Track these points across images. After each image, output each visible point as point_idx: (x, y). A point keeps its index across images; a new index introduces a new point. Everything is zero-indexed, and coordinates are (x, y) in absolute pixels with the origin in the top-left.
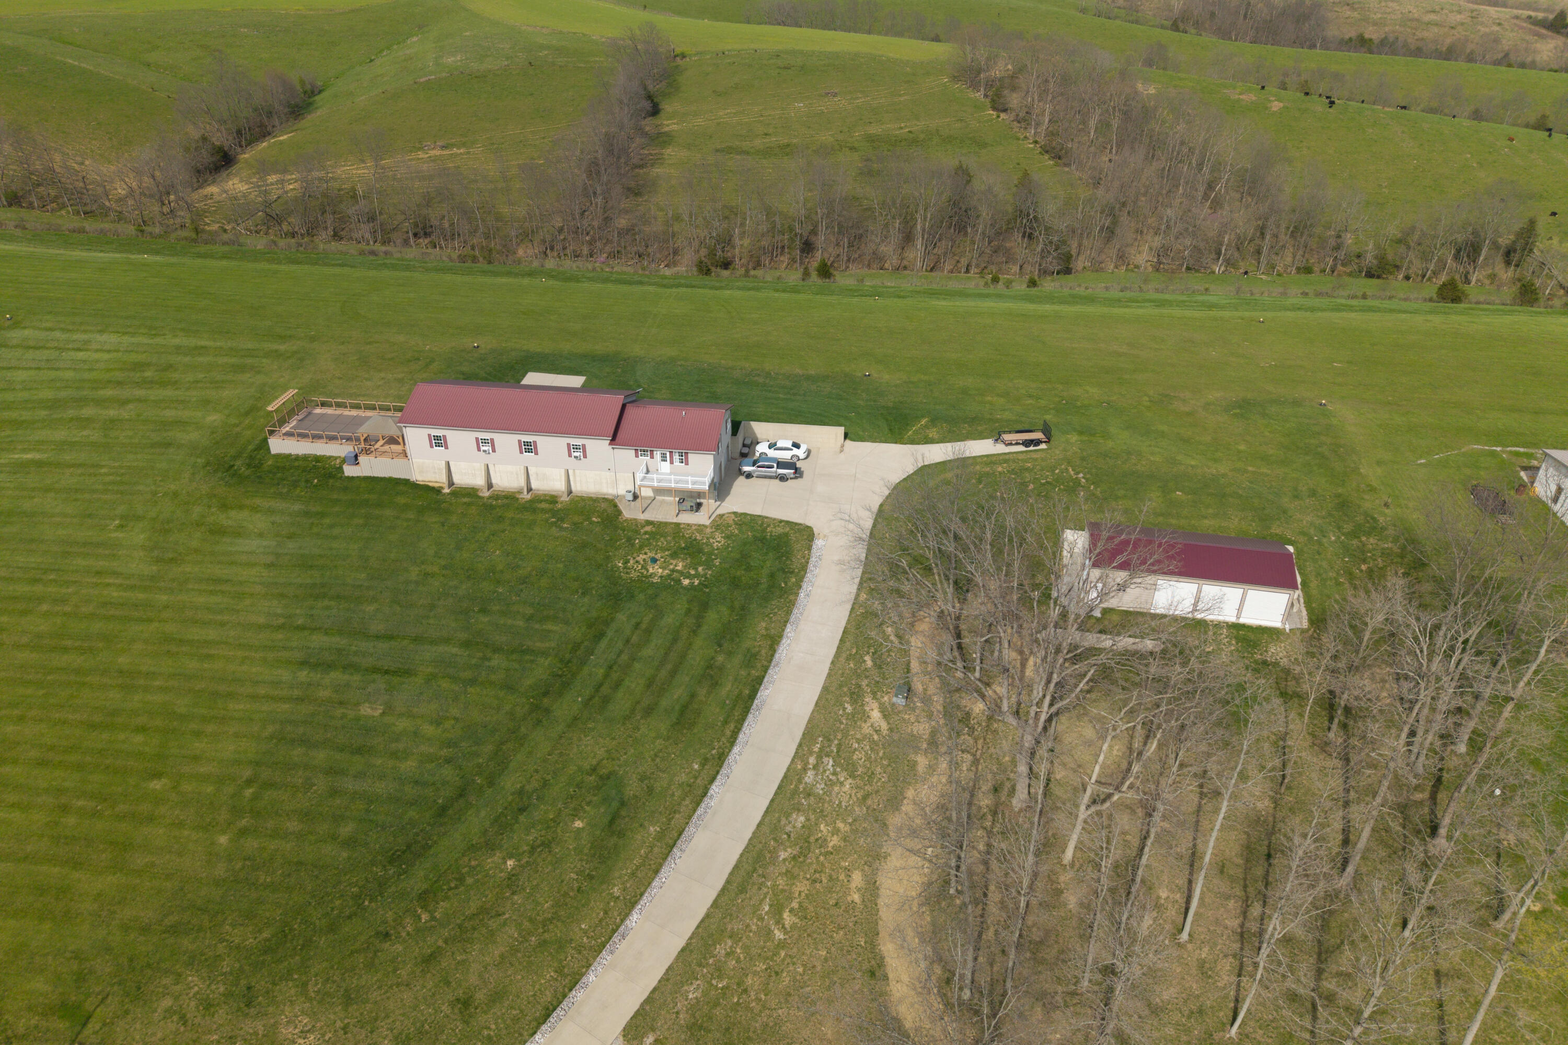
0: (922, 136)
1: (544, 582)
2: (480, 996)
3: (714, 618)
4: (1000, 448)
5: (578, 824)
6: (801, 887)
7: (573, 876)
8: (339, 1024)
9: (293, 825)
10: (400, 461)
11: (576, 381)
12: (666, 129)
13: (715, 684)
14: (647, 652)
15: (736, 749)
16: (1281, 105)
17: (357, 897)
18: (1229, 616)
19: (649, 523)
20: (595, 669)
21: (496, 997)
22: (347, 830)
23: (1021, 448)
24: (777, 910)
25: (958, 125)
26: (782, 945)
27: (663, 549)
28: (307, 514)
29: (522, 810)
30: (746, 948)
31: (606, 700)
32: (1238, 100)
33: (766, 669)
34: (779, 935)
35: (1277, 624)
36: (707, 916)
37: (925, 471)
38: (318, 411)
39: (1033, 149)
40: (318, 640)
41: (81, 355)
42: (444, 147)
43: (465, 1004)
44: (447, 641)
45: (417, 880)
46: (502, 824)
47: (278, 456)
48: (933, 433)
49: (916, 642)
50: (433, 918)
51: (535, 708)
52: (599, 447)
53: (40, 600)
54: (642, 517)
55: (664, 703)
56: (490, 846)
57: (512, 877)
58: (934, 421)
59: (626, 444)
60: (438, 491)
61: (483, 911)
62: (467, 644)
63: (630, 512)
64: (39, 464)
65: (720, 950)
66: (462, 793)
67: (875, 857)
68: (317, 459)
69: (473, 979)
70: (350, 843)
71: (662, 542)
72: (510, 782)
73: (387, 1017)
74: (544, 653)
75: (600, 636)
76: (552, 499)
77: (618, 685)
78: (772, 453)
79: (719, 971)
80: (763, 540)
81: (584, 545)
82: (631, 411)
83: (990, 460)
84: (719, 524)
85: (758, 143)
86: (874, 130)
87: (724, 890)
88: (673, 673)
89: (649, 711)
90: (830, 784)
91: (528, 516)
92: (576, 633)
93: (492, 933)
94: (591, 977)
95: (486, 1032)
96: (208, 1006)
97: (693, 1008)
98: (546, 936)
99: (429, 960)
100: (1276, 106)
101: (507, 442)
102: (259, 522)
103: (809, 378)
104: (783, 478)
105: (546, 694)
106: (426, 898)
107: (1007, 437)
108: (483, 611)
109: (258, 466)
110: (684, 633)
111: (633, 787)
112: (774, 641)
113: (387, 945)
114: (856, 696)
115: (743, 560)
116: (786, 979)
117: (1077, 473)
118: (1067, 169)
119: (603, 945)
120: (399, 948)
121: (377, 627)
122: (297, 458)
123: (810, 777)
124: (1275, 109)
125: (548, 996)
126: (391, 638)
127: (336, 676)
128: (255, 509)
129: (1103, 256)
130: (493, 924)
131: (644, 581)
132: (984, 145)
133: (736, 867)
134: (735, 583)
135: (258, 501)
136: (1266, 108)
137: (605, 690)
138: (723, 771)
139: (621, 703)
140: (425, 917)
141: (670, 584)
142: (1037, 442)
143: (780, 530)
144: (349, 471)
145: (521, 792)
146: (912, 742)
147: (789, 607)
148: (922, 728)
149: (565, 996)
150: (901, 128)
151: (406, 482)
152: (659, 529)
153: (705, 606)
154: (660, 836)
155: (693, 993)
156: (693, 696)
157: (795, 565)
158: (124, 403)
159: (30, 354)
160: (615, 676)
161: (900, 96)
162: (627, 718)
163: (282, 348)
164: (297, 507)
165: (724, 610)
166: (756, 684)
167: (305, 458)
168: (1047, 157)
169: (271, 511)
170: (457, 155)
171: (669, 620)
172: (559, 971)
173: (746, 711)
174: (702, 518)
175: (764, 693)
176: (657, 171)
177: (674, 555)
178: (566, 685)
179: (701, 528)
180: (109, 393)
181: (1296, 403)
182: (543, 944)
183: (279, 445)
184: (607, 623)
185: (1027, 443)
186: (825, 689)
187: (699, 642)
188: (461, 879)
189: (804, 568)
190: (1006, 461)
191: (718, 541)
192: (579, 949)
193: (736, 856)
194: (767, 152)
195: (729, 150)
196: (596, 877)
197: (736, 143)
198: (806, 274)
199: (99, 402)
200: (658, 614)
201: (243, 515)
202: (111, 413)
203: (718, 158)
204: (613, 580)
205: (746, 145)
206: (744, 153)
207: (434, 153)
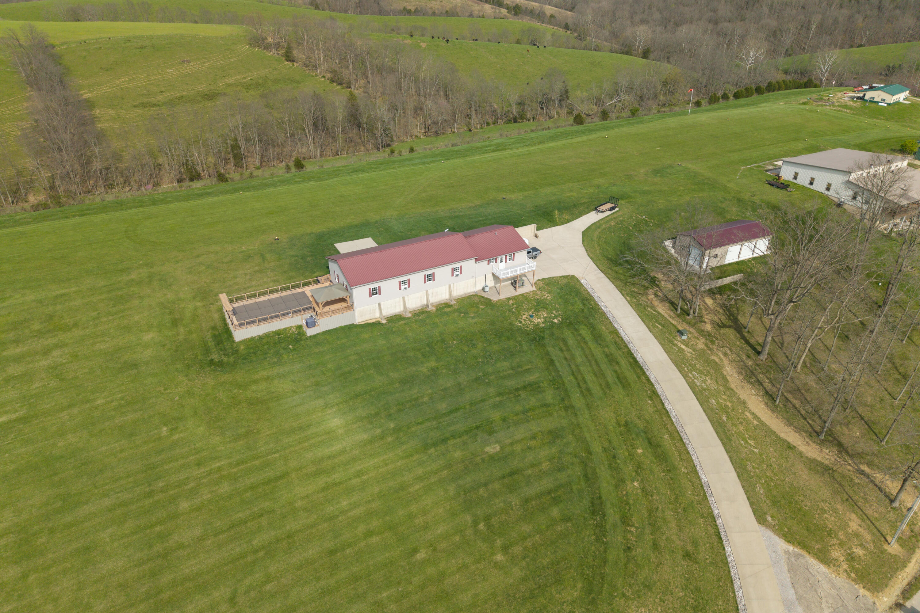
0: (260, 81)
2: (690, 548)
3: (585, 333)
4: (601, 216)
5: (640, 451)
6: (741, 428)
7: (662, 474)
8: (657, 600)
9: (526, 528)
10: (348, 313)
11: (370, 242)
13: (617, 363)
14: (578, 360)
15: (657, 386)
16: (425, 44)
17: (597, 540)
18: (751, 255)
19: (508, 299)
20: (568, 379)
21: (695, 543)
23: (610, 212)
24: (745, 441)
26: (760, 454)
27: (529, 309)
28: (310, 367)
29: (614, 458)
30: (754, 462)
31: (588, 390)
32: (404, 44)
33: (627, 347)
34: (756, 450)
36: (730, 457)
38: (236, 305)
39: (324, 81)
40: (417, 431)
43: (688, 556)
44: (488, 396)
45: (613, 515)
46: (615, 469)
47: (244, 341)
48: (566, 217)
49: (662, 312)
50: (637, 528)
51: (566, 408)
54: (502, 297)
55: (609, 380)
56: (622, 482)
57: (643, 489)
58: (559, 211)
59: (483, 258)
60: (379, 323)
61: (650, 511)
62: (499, 393)
63: (493, 298)
64: (23, 420)
65: (750, 468)
66: (584, 464)
67: (743, 404)
68: (278, 333)
69: (679, 543)
70: (565, 518)
71: (525, 306)
72: (596, 448)
73: (670, 583)
74: (539, 381)
75: (552, 361)
76: (447, 305)
77: (585, 382)
80: (563, 288)
81: (492, 322)
83: (603, 221)
84: (539, 288)
85: (160, 98)
86: (229, 81)
87: (723, 444)
88: (598, 365)
89: (608, 387)
90: (705, 382)
92: (540, 365)
93: (663, 519)
94: (716, 512)
95: (708, 561)
98: (682, 506)
99: (655, 546)
101: (417, 278)
102: (282, 385)
103: (480, 207)
104: (535, 257)
105: (563, 400)
106: (625, 521)
107: (599, 209)
108: (486, 374)
109: (236, 352)
110: (583, 344)
111: (640, 424)
113: (634, 552)
114: (672, 342)
115: (566, 301)
116: (775, 466)
119: (705, 495)
120: (639, 550)
121: (443, 408)
122: (261, 338)
123: (697, 382)
124: (424, 47)
125: (712, 531)
126: (457, 410)
128: (268, 379)
130: (659, 514)
131: (538, 328)
132: (297, 82)
133: (717, 433)
134: (575, 314)
135: (265, 373)
136: (420, 47)
137: (582, 386)
138: (663, 398)
139: (595, 389)
140: (633, 529)
141: (551, 324)
142: (613, 208)
143: (564, 281)
144: (310, 332)
145: (605, 450)
146: (703, 351)
148: (701, 345)
149: (716, 525)
150: (245, 78)
151: (354, 326)
152: (516, 300)
153: (575, 328)
154: (670, 438)
155: (761, 490)
156: (616, 372)
158: (46, 352)
160: (579, 377)
162: (604, 394)
163: (134, 276)
164: (297, 366)
165: (584, 327)
167: (267, 335)
169: (282, 375)
171: (571, 341)
172: (703, 517)
174: (529, 288)
175: (639, 358)
177: (537, 310)
178: (566, 391)
179: (534, 293)
182: (684, 510)
183: (241, 334)
184: (548, 355)
185: (610, 209)
187: (592, 347)
188: (628, 504)
189: (591, 296)
191: (549, 297)
192: (699, 502)
193: (712, 429)
194: (171, 103)
195: (143, 105)
196: (671, 469)
197: (145, 100)
198: (288, 168)
199: (18, 359)
200: (564, 341)
201: (263, 385)
202: (45, 363)
203: (139, 111)
204: (525, 333)
205: (152, 100)
206: (155, 105)
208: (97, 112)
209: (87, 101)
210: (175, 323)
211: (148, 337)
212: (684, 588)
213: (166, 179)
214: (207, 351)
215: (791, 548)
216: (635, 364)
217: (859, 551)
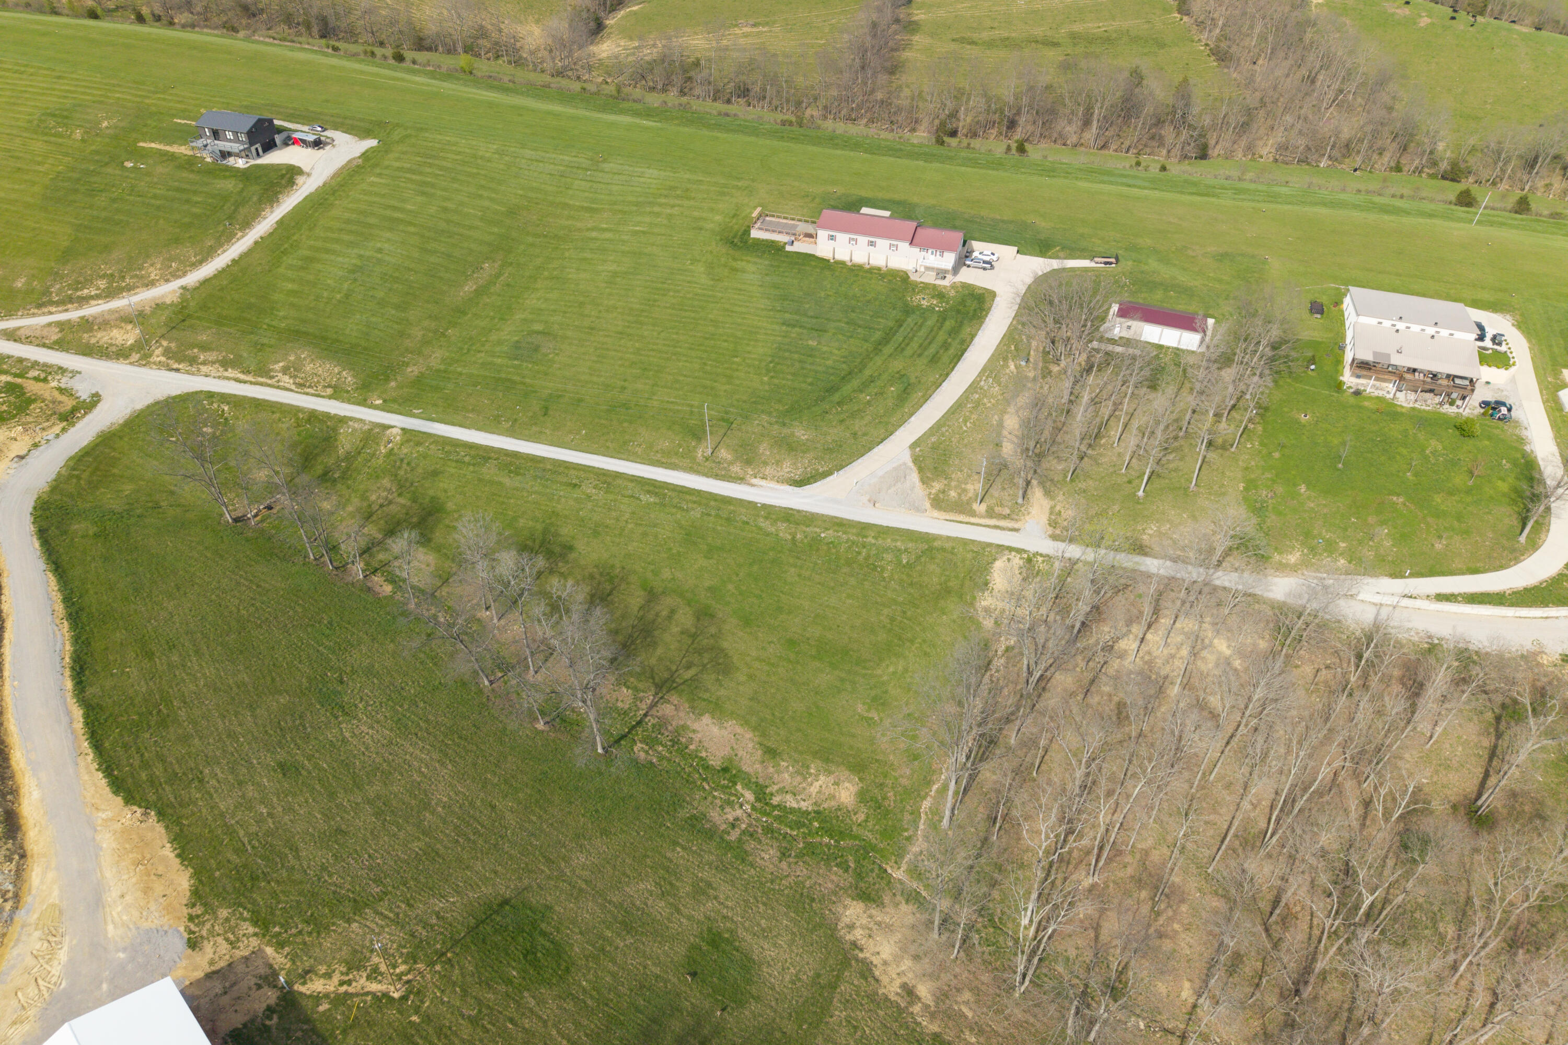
0: (1114, 35)
1: (877, 303)
2: (861, 433)
3: (949, 324)
4: (1093, 265)
5: (893, 389)
6: (974, 416)
7: (891, 404)
8: (814, 434)
9: (789, 377)
10: (813, 246)
11: (887, 214)
12: (915, 18)
13: (947, 349)
14: (920, 334)
15: (954, 371)
16: (1429, 21)
17: (815, 400)
18: (1174, 344)
19: (922, 282)
20: (899, 337)
21: (865, 434)
22: (810, 380)
23: (1102, 265)
24: (965, 422)
25: (1146, 26)
26: (966, 431)
27: (928, 294)
28: (772, 266)
29: (872, 382)
30: (953, 430)
31: (903, 350)
32: (1393, 14)
33: (968, 345)
34: (965, 428)
35: (1194, 349)
36: (940, 419)
37: (1054, 272)
38: (771, 219)
39: (1203, 51)
40: (787, 316)
41: (642, 180)
42: (754, 25)
43: (855, 435)
44: (839, 321)
45: (836, 397)
46: (865, 385)
47: (755, 238)
48: (1061, 254)
49: (1034, 344)
50: (843, 410)
51: (875, 349)
52: (904, 246)
53: (669, 290)
54: (919, 280)
55: (926, 353)
56: (861, 391)
57: (869, 402)
58: (1063, 248)
59: (916, 245)
60: (828, 261)
61: (859, 410)
62: (847, 323)
63: (913, 277)
64: (644, 233)
65: (944, 429)
66: (850, 373)
67: (1004, 412)
68: (773, 242)
69: (857, 428)
70: (811, 384)
71: (928, 291)
72: (867, 372)
73: (828, 435)
74: (879, 329)
75: (901, 326)
76: (879, 269)
77: (908, 345)
78: (980, 257)
79: (943, 435)
80: (972, 295)
81: (893, 290)
82: (920, 230)
83: (1086, 270)
84: (953, 286)
85: (985, 35)
86: (1077, 28)
87: (946, 413)
88: (930, 343)
89: (920, 355)
90: (990, 387)
91: (869, 275)
92: (891, 324)
93: (863, 417)
94: (898, 432)
96: (770, 424)
97: (933, 443)
98: (882, 419)
99: (842, 421)
100: (1424, 21)
101: (863, 240)
102: (751, 268)
103: (1003, 221)
104: (985, 269)
105: (880, 344)
106: (839, 404)
107: (1096, 259)
108: (853, 311)
109: (746, 242)
110: (936, 329)
111: (913, 380)
112: (973, 337)
113: (828, 415)
114: (1005, 359)
115: (963, 302)
116: (966, 441)
117: (1126, 279)
118: (1226, 70)
119: (901, 424)
120: (831, 416)
121: (811, 313)
122: (764, 240)
123: (982, 383)
124: (1422, 25)
125: (882, 436)
126: (817, 317)
127: (797, 329)
128: (748, 262)
129: (1236, 146)
130: (863, 414)
131: (919, 307)
132: (1162, 45)
133: (952, 407)
134: (958, 312)
135: (749, 258)
136: (1415, 23)
137: (903, 345)
138: (948, 378)
139: (909, 351)
140: (840, 409)
141: (931, 309)
142: (1111, 263)
143: (981, 291)
144: (788, 248)
145: (872, 376)
146: (1026, 377)
147: (982, 323)
148: (1031, 374)
151: (813, 256)
152: (926, 286)
153: (945, 319)
154: (923, 396)
155: (933, 439)
156: (938, 352)
157: (986, 307)
158: (673, 206)
159: (616, 177)
160: (907, 341)
162: (911, 356)
163: (740, 184)
164: (767, 262)
165: (953, 322)
166: (963, 352)
167: (767, 241)
168: (1213, 58)
169: (755, 263)
170: (762, 32)
171: (930, 323)
172: (886, 429)
173: (959, 360)
174: (946, 282)
175: (966, 355)
176: (907, 54)
177: (933, 297)
178: (888, 342)
179: (945, 287)
180: (663, 200)
181: (1253, 257)
182: (880, 421)
183: (755, 234)
184: (904, 321)
185: (1106, 263)
186: (993, 355)
187: (941, 333)
188: (851, 400)
189: (990, 309)
190: (1093, 271)
191: (952, 293)
192: (893, 424)
193: (952, 404)
194: (990, 44)
195: (962, 40)
196: (899, 405)
197: (968, 34)
198: (1009, 148)
199: (660, 205)
200: (925, 320)
201: (744, 263)
202: (668, 211)
203: (954, 46)
204: (906, 305)
205: (975, 36)
206: (973, 43)
207: (746, 30)
208: (916, 38)
209: (915, 23)
210: (735, 216)
211: (718, 218)
212: (834, 442)
213: (923, 128)
214: (735, 237)
215: (911, 464)
216: (958, 357)
217: (953, 494)
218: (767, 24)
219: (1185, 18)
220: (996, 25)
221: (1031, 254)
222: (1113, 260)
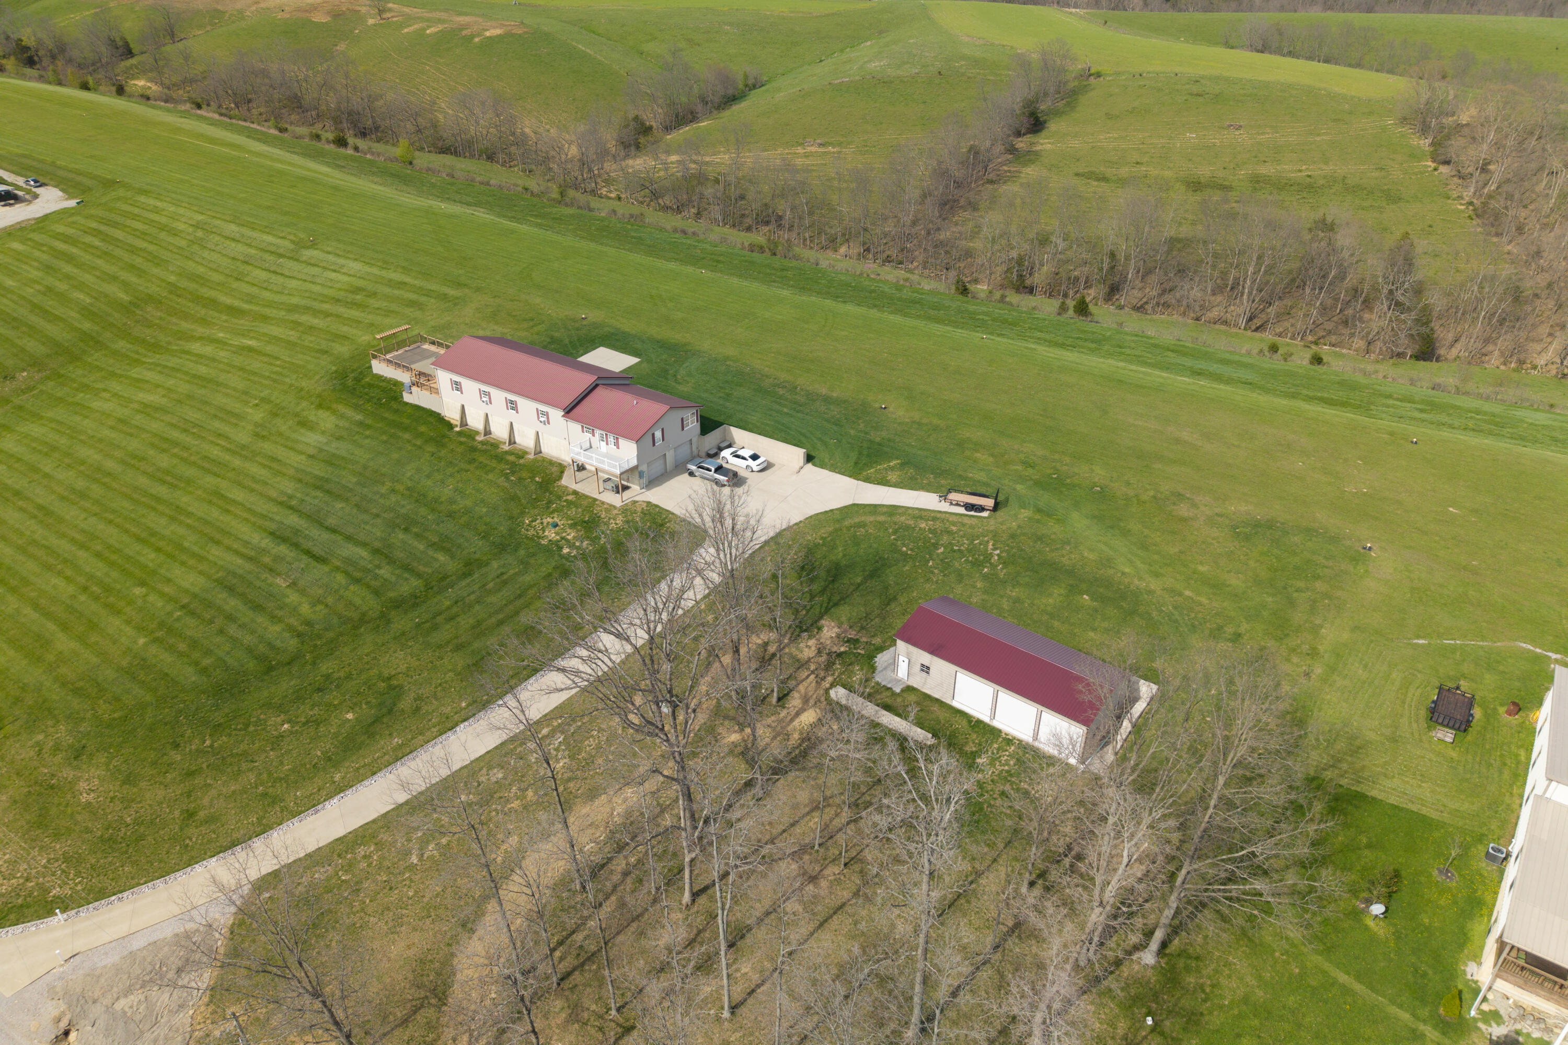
0: (1322, 182)
1: (463, 520)
2: (202, 814)
5: (350, 716)
7: (319, 753)
8: (111, 794)
9: (182, 647)
10: (435, 397)
12: (1038, 148)
13: (527, 644)
14: (492, 599)
17: (179, 711)
19: (575, 493)
20: (445, 599)
21: (211, 820)
22: (206, 662)
23: (962, 510)
24: (426, 839)
25: (1376, 174)
26: (411, 868)
27: (569, 518)
28: (361, 424)
29: (319, 690)
30: (382, 858)
31: (435, 627)
34: (414, 859)
36: (374, 821)
37: (848, 509)
38: (426, 346)
39: (1463, 211)
40: (293, 520)
42: (821, 145)
43: (190, 815)
44: (364, 545)
46: (299, 697)
47: (375, 376)
48: (893, 477)
50: (211, 746)
51: (383, 616)
52: (558, 417)
53: (178, 444)
54: (574, 487)
55: (476, 645)
56: (280, 708)
57: (280, 737)
58: (906, 464)
59: (577, 420)
61: (245, 754)
62: (375, 552)
63: (569, 480)
64: (251, 350)
65: (361, 851)
66: (291, 662)
69: (206, 802)
70: (204, 671)
71: (572, 512)
72: (325, 667)
73: (140, 802)
74: (419, 576)
75: (468, 575)
76: (523, 455)
77: (452, 618)
78: (728, 460)
79: (349, 867)
81: (514, 499)
82: (599, 391)
83: (921, 514)
84: (629, 509)
86: (1266, 170)
88: (501, 623)
89: (459, 648)
91: (495, 464)
92: (453, 567)
93: (240, 772)
95: (187, 841)
96: (57, 749)
97: (312, 886)
98: (271, 790)
101: (502, 397)
102: (329, 423)
103: (826, 399)
104: (717, 483)
105: (397, 608)
106: (217, 730)
107: (953, 496)
108: (406, 530)
109: (360, 380)
110: (532, 592)
111: (406, 703)
113: (173, 753)
115: (625, 542)
116: (395, 896)
117: (996, 549)
119: (300, 813)
120: (179, 757)
121: (331, 521)
122: (384, 380)
125: (240, 834)
126: (335, 531)
127: (283, 549)
128: (334, 412)
130: (244, 766)
131: (535, 540)
135: (341, 407)
137: (440, 619)
138: (479, 715)
139: (444, 634)
140: (208, 743)
141: (553, 549)
142: (982, 509)
144: (406, 397)
145: (327, 677)
149: (250, 839)
150: (1300, 171)
151: (438, 416)
152: (579, 501)
153: (567, 574)
154: (400, 746)
155: (320, 876)
158: (328, 316)
159: (307, 269)
160: (455, 610)
161: (1319, 135)
162: (440, 647)
163: (452, 293)
164: (359, 417)
165: (579, 583)
168: (1476, 222)
169: (342, 416)
170: (829, 153)
171: (528, 578)
172: (260, 820)
174: (615, 500)
176: (1006, 189)
177: (573, 526)
178: (415, 606)
179: (611, 508)
180: (326, 307)
182: (265, 795)
183: (378, 367)
184: (481, 566)
185: (970, 507)
188: (247, 726)
190: (934, 519)
191: (617, 523)
192: (284, 809)
194: (1128, 182)
195: (1089, 175)
196: (332, 762)
197: (1101, 169)
199: (316, 312)
201: (325, 415)
202: (315, 322)
203: (1075, 182)
204: (513, 532)
205: (1109, 172)
206: (1104, 179)
207: (813, 149)
208: (1028, 170)
209: (1036, 153)
212: (138, 822)
215: (221, 935)
218: (840, 144)
219: (1444, 169)
220: (1145, 159)
221: (834, 469)
222: (990, 503)
